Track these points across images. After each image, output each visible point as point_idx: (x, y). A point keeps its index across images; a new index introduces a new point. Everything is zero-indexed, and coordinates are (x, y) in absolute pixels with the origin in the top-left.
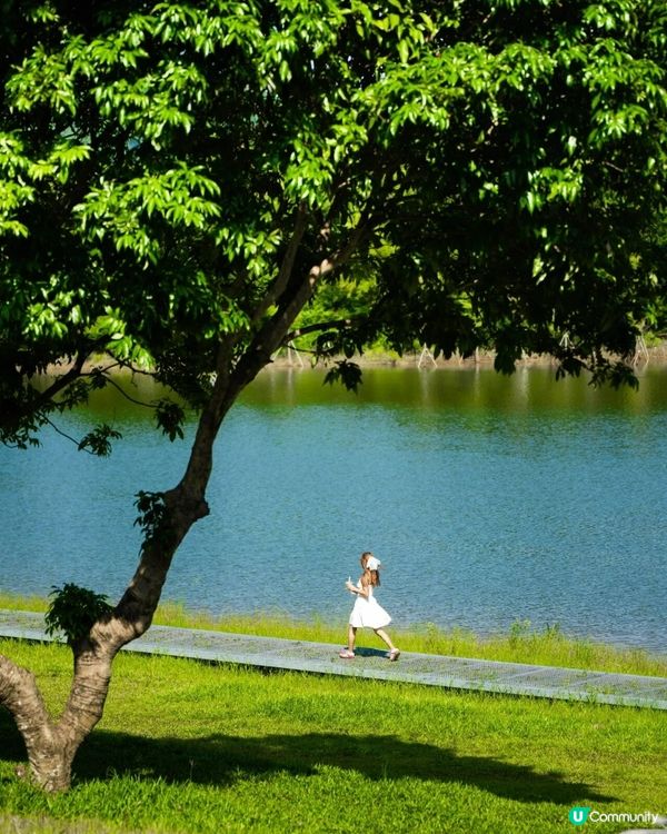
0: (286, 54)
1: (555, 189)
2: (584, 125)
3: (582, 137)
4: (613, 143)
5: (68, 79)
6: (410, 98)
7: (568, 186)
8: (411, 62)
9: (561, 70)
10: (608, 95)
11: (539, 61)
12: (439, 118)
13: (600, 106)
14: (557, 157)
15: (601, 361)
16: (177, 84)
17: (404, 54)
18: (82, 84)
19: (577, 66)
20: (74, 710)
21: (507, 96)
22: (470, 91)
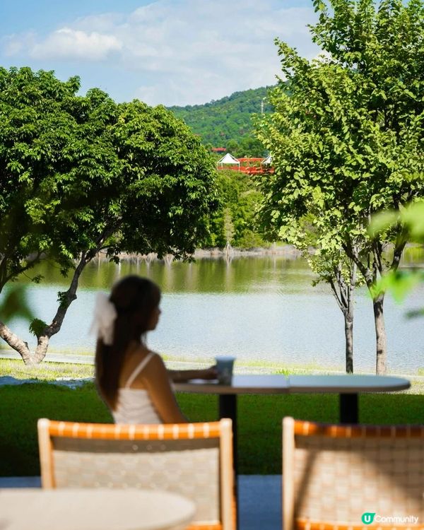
0: (111, 178)
1: (177, 212)
2: (185, 196)
3: (184, 200)
4: (192, 200)
5: (55, 184)
6: (141, 189)
7: (180, 211)
8: (141, 179)
9: (179, 182)
10: (191, 189)
11: (174, 180)
12: (148, 194)
13: (189, 192)
14: (177, 204)
15: (186, 256)
16: (84, 185)
17: (139, 177)
18: (59, 185)
19: (183, 181)
20: (38, 354)
21: (165, 189)
22: (156, 187)
